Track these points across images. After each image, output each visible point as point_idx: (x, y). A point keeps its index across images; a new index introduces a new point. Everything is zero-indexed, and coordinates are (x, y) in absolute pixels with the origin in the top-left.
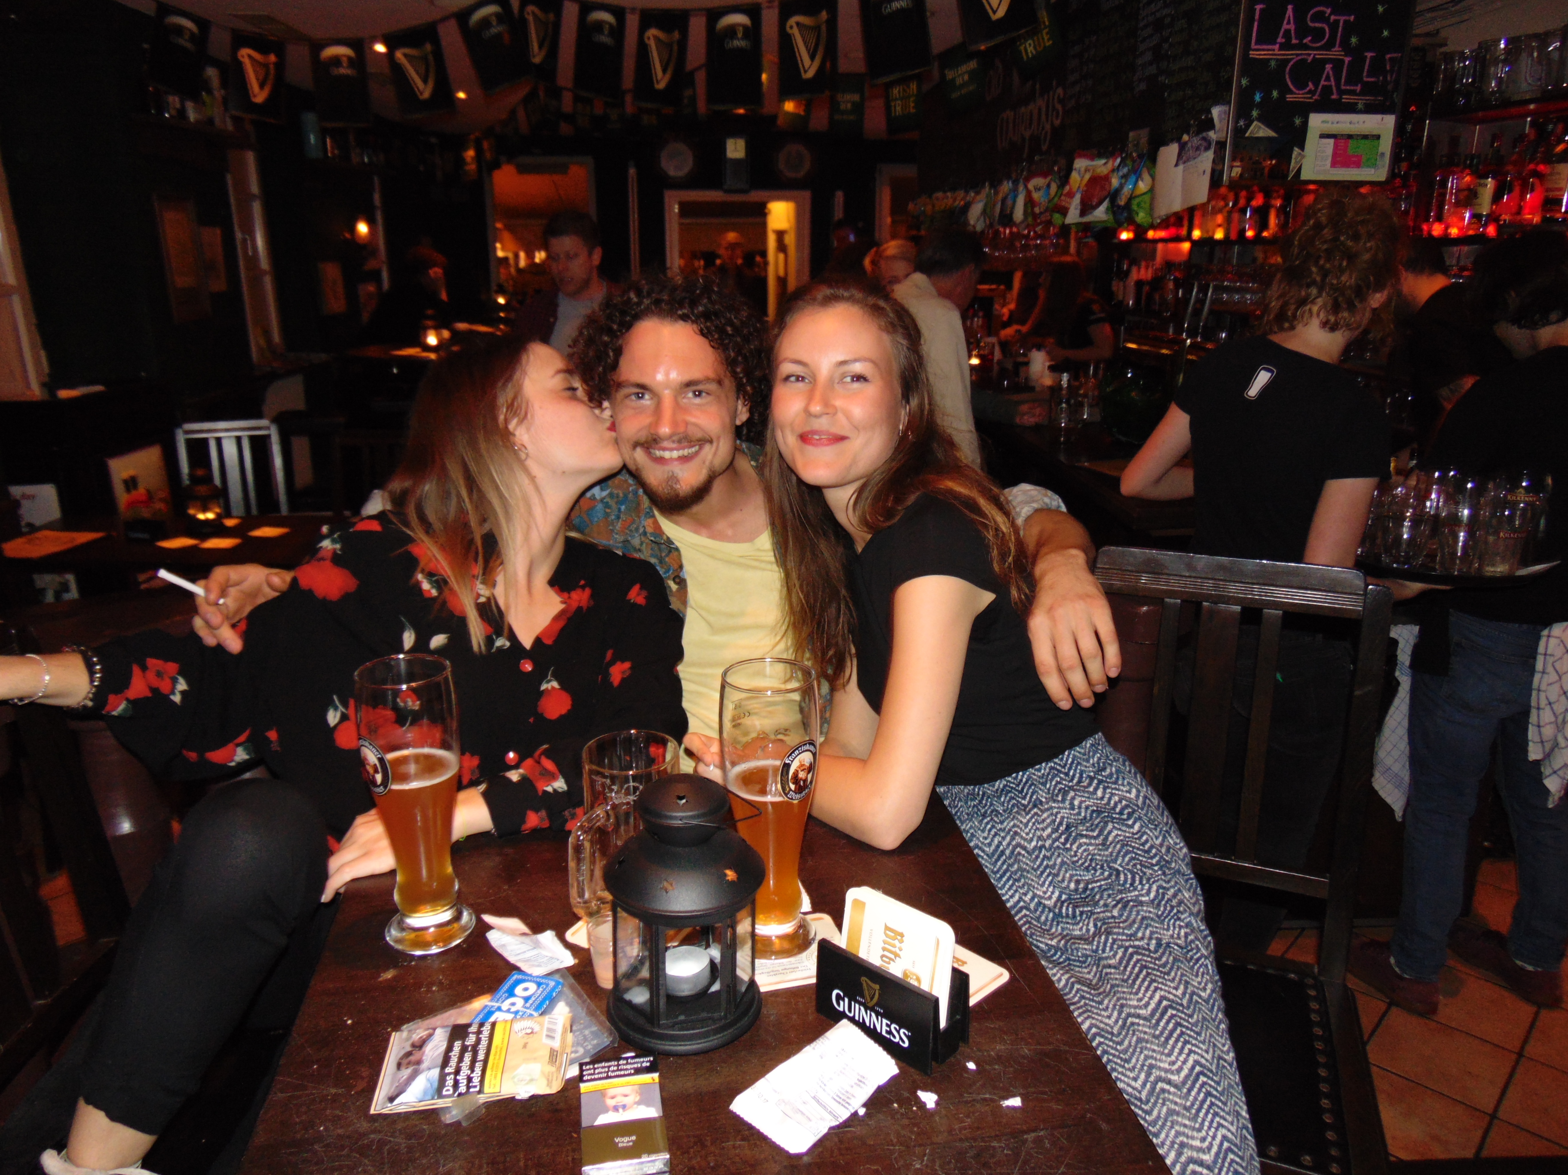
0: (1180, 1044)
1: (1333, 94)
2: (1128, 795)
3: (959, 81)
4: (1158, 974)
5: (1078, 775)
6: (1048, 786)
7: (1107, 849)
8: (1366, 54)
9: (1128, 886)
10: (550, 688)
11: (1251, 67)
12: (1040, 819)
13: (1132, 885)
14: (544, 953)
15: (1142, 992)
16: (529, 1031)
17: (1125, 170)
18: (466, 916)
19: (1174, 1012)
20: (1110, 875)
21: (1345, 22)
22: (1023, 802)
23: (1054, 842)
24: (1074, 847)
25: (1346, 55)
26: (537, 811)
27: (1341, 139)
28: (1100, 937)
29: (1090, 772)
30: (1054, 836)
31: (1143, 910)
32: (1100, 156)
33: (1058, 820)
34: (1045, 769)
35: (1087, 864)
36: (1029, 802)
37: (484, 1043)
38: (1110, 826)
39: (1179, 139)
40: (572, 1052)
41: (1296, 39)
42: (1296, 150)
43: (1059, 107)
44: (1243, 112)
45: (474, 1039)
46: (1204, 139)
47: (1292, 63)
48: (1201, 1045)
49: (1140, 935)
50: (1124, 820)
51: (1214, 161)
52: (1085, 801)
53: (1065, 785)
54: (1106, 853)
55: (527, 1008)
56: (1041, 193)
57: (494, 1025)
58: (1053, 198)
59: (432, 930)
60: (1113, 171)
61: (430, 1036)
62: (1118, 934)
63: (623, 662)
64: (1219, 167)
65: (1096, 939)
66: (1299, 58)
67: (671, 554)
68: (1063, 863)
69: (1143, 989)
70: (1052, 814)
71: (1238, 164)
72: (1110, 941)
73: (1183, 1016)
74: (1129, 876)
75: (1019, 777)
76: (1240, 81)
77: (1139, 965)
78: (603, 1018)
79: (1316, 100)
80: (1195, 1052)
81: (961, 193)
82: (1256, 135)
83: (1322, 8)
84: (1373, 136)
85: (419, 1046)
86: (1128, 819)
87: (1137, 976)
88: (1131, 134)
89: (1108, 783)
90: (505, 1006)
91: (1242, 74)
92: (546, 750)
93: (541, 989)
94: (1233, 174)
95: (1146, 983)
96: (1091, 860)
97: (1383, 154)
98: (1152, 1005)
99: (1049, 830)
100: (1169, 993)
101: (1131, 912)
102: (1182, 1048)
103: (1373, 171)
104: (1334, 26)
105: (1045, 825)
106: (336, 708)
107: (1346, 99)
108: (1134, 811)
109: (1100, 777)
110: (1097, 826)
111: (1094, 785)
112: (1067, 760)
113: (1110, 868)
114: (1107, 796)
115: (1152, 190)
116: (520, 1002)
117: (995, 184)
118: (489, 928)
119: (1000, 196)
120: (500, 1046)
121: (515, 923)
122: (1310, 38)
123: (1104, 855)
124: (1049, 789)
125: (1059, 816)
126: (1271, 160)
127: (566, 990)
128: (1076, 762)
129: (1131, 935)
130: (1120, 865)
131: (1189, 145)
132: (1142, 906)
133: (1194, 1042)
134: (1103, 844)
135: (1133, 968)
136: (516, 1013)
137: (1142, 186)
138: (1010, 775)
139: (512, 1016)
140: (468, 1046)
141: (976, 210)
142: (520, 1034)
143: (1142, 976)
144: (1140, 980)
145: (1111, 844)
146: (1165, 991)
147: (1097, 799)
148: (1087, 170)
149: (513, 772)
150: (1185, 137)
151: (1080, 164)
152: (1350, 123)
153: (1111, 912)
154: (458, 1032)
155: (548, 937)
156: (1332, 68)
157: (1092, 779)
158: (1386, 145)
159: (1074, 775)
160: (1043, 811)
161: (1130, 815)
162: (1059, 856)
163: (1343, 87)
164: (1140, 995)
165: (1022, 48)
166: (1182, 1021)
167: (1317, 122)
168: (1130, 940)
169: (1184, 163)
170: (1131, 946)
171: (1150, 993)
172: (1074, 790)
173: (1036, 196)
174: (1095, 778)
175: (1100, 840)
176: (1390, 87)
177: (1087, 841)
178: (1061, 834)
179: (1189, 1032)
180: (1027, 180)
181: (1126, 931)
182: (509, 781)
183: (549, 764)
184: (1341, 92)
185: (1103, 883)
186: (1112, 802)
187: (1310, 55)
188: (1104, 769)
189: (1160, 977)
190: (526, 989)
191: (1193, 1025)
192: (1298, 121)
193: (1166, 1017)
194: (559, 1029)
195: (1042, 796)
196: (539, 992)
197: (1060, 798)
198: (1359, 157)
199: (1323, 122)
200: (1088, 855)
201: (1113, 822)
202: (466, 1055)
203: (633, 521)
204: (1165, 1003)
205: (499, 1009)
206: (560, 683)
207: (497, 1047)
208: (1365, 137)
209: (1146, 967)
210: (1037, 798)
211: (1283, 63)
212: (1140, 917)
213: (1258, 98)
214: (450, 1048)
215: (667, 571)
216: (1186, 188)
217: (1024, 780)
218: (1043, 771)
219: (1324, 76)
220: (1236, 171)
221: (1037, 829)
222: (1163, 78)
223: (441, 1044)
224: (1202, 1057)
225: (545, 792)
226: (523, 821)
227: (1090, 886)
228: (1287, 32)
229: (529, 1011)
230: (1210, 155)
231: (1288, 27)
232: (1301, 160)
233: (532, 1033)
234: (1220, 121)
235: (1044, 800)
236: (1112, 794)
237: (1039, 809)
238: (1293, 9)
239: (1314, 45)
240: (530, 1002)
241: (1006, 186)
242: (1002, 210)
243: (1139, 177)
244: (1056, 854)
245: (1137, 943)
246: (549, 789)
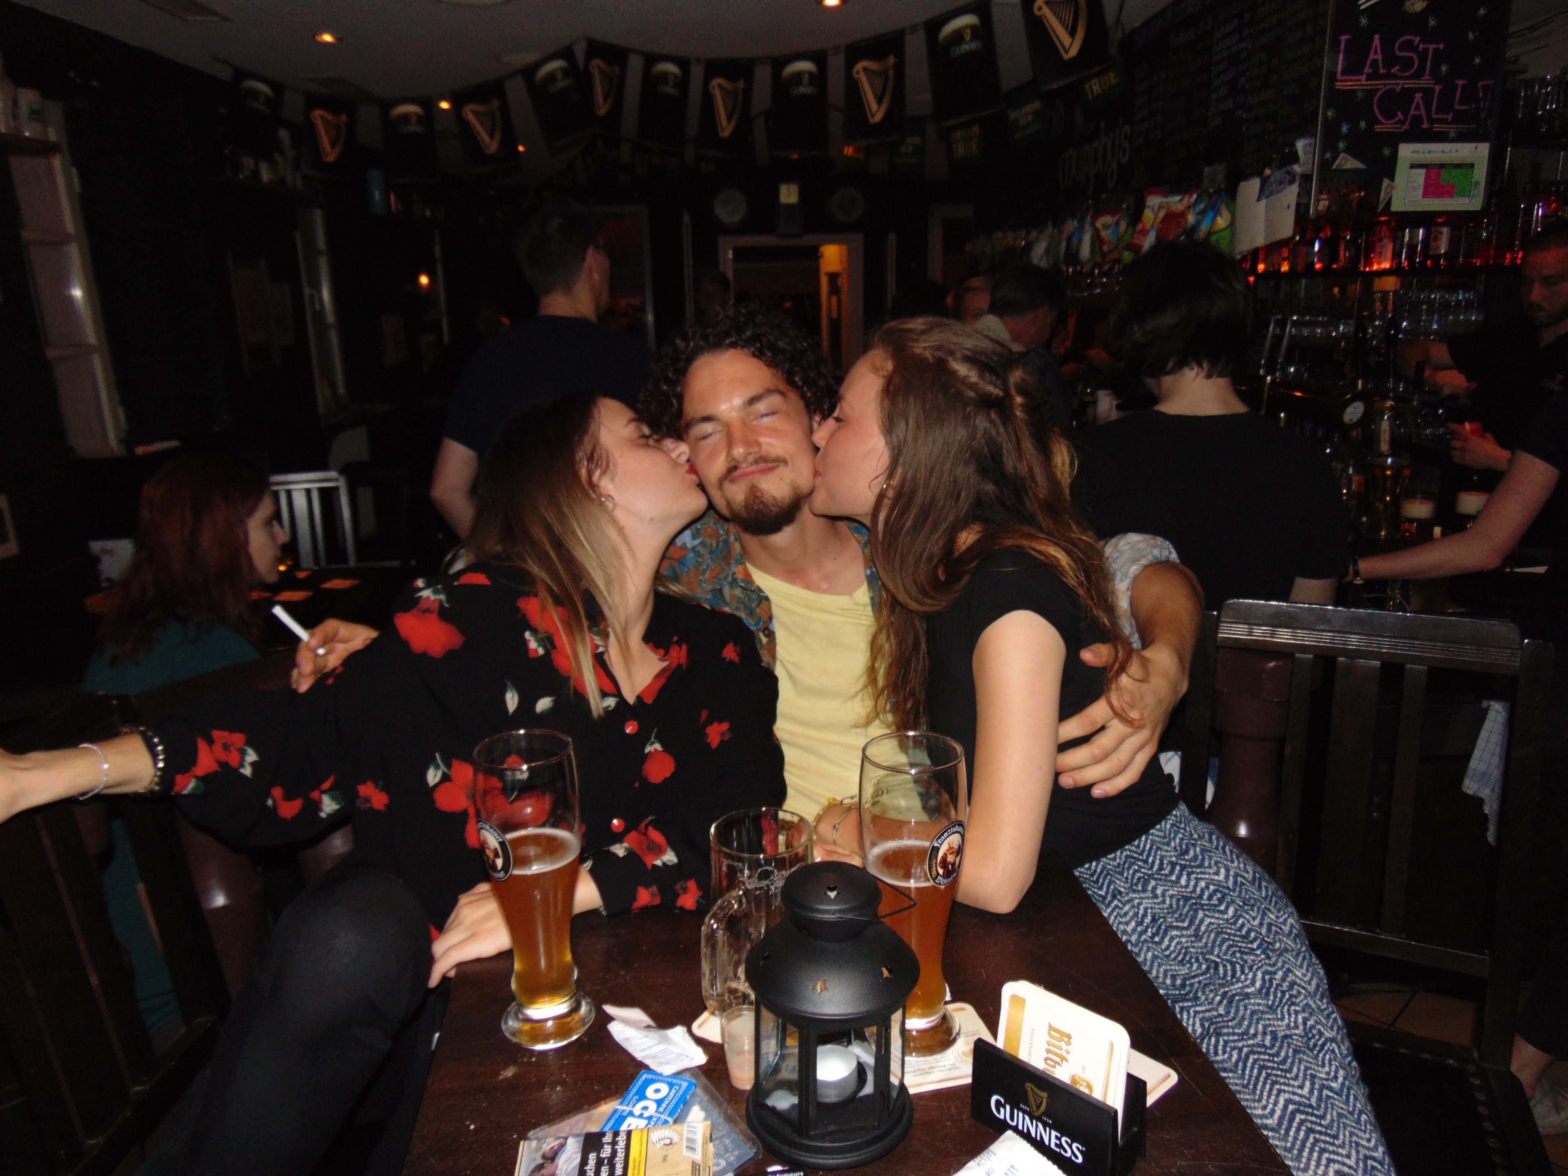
0: (1315, 1155)
1: (1423, 124)
2: (1216, 877)
3: (1022, 122)
4: (1279, 1073)
5: (1158, 862)
6: (1125, 875)
7: (1200, 940)
8: (1457, 82)
9: (1229, 978)
10: (653, 750)
11: (1338, 98)
12: (1122, 912)
13: (1233, 976)
14: (672, 1048)
15: (1265, 1098)
16: (668, 1142)
17: (1202, 206)
18: (584, 1009)
19: (1303, 1117)
20: (1208, 968)
21: (1434, 50)
22: (1100, 892)
23: (1140, 935)
24: (1166, 942)
25: (1436, 84)
26: (647, 887)
27: (1433, 170)
28: (1210, 1039)
29: (1171, 856)
30: (1139, 929)
31: (1250, 1004)
32: (1173, 191)
33: (1141, 912)
34: (1120, 858)
35: (1180, 958)
36: (1107, 892)
37: (621, 1155)
38: (1201, 914)
39: (1260, 174)
40: (714, 1165)
41: (1384, 68)
42: (1386, 182)
43: (1126, 145)
44: (1329, 144)
45: (610, 1151)
46: (1288, 173)
47: (1380, 92)
48: (1340, 1150)
49: (1252, 1031)
50: (1215, 906)
51: (1299, 195)
52: (1168, 890)
53: (1144, 873)
54: (1200, 944)
55: (662, 1113)
56: (1109, 231)
57: (629, 1133)
58: (1122, 236)
59: (550, 1023)
60: (1189, 207)
61: (562, 1146)
62: (1228, 1034)
63: (720, 723)
64: (1305, 201)
65: (1206, 1041)
66: (1389, 87)
67: (761, 605)
68: (1155, 957)
69: (1265, 1094)
70: (1133, 906)
71: (1325, 197)
72: (1221, 1043)
73: (1314, 1119)
74: (1229, 968)
75: (1093, 868)
76: (1325, 113)
77: (1256, 1066)
78: (743, 1126)
79: (1405, 130)
80: (1334, 1161)
81: (1023, 233)
82: (1344, 167)
83: (1409, 37)
84: (1466, 165)
85: (551, 1157)
86: (1220, 904)
87: (1257, 1079)
88: (1206, 170)
89: (1192, 867)
90: (637, 1110)
91: (1327, 108)
92: (652, 820)
93: (674, 1091)
94: (1320, 208)
95: (1268, 1087)
96: (1185, 954)
97: (1477, 183)
98: (1278, 1113)
99: (1133, 924)
100: (1294, 1094)
101: (1238, 1007)
102: (1319, 1159)
103: (1467, 200)
104: (1423, 55)
105: (1128, 918)
106: (437, 767)
107: (1437, 127)
108: (1223, 897)
109: (1183, 862)
110: (1186, 915)
111: (1177, 872)
112: (1145, 846)
113: (1206, 960)
114: (1192, 883)
115: (1232, 225)
116: (653, 1107)
117: (1059, 223)
118: (610, 1019)
119: (1065, 234)
120: (638, 1159)
121: (636, 1014)
122: (1398, 67)
123: (1198, 947)
124: (1127, 878)
125: (1142, 908)
126: (1359, 191)
127: (699, 1091)
128: (1155, 847)
129: (1243, 1034)
130: (1218, 956)
131: (1272, 179)
132: (1249, 998)
133: (1331, 1148)
134: (1196, 935)
135: (1252, 1070)
136: (650, 1118)
137: (1221, 222)
138: (1082, 866)
139: (646, 1122)
140: (603, 1159)
141: (1039, 249)
142: (658, 1146)
143: (1262, 1079)
144: (1260, 1084)
145: (1204, 933)
146: (1289, 1092)
147: (1181, 887)
148: (1161, 207)
149: (618, 846)
150: (1268, 172)
151: (1154, 201)
152: (1443, 152)
153: (1217, 1010)
154: (592, 1142)
155: (678, 1032)
156: (1422, 98)
157: (1173, 865)
158: (1480, 174)
159: (1153, 862)
160: (1124, 904)
161: (1221, 901)
162: (1148, 950)
163: (1434, 116)
164: (1264, 1102)
165: (1087, 86)
166: (1314, 1126)
167: (1407, 152)
168: (1243, 1039)
169: (1267, 197)
170: (1244, 1046)
171: (1273, 1097)
172: (1156, 879)
173: (1104, 234)
174: (1177, 864)
175: (1191, 932)
176: (1483, 115)
177: (1178, 933)
178: (1147, 927)
179: (1323, 1138)
180: (1095, 218)
181: (1236, 1031)
182: (615, 855)
183: (656, 836)
184: (1432, 121)
185: (1201, 978)
186: (1198, 889)
187: (1398, 84)
188: (1187, 852)
189: (1281, 1076)
190: (657, 1091)
191: (1327, 1128)
192: (1387, 152)
193: (1295, 1125)
194: (699, 1137)
195: (1120, 886)
196: (672, 1094)
197: (1140, 888)
198: (1453, 187)
199: (1413, 152)
200: (1182, 948)
201: (1204, 910)
202: (603, 1169)
203: (723, 570)
204: (1291, 1107)
205: (631, 1114)
206: (662, 745)
207: (634, 1160)
208: (1458, 166)
209: (1263, 1067)
210: (1115, 888)
211: (1371, 93)
212: (1248, 1012)
213: (1345, 129)
214: (584, 1162)
215: (756, 624)
216: (1270, 224)
217: (1099, 870)
218: (1118, 861)
219: (1414, 105)
220: (1323, 205)
221: (1120, 923)
222: (1240, 112)
223: (575, 1156)
224: (1344, 1164)
225: (655, 867)
226: (635, 899)
227: (1188, 982)
228: (1374, 63)
229: (663, 1117)
230: (1294, 189)
231: (1376, 57)
232: (1390, 192)
233: (671, 1143)
234: (1305, 154)
235: (1122, 890)
236: (1197, 879)
237: (1119, 900)
238: (1380, 39)
239: (1402, 74)
240: (664, 1105)
241: (1071, 225)
242: (1067, 249)
243: (1218, 213)
244: (1145, 948)
245: (1251, 1042)
246: (658, 863)
